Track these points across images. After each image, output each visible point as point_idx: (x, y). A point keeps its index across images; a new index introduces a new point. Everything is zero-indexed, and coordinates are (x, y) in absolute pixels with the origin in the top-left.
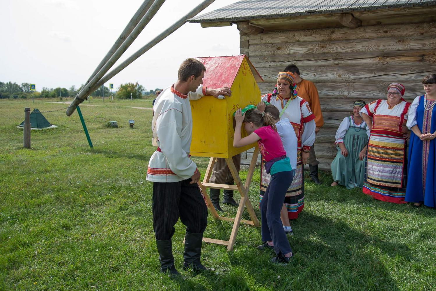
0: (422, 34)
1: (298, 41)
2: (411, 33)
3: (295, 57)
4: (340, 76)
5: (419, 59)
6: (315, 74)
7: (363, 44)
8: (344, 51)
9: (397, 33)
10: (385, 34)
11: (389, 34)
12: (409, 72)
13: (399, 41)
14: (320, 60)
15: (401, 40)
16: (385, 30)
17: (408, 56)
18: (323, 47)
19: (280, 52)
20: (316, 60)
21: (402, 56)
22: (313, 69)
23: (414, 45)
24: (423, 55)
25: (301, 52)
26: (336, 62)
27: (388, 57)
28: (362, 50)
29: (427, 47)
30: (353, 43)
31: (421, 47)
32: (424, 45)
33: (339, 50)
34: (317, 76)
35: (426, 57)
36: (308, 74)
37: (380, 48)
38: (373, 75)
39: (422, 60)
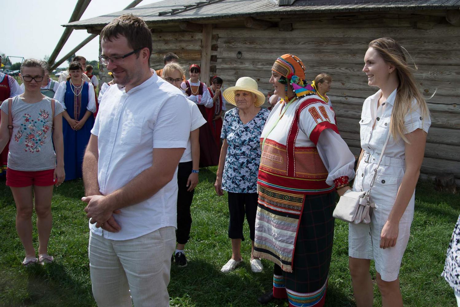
0: (176, 39)
2: (172, 38)
9: (166, 38)
10: (160, 39)
11: (162, 38)
13: (166, 43)
15: (166, 42)
16: (160, 35)
23: (172, 46)
27: (161, 53)
29: (178, 48)
31: (175, 47)
32: (176, 47)
37: (158, 47)
38: (154, 65)
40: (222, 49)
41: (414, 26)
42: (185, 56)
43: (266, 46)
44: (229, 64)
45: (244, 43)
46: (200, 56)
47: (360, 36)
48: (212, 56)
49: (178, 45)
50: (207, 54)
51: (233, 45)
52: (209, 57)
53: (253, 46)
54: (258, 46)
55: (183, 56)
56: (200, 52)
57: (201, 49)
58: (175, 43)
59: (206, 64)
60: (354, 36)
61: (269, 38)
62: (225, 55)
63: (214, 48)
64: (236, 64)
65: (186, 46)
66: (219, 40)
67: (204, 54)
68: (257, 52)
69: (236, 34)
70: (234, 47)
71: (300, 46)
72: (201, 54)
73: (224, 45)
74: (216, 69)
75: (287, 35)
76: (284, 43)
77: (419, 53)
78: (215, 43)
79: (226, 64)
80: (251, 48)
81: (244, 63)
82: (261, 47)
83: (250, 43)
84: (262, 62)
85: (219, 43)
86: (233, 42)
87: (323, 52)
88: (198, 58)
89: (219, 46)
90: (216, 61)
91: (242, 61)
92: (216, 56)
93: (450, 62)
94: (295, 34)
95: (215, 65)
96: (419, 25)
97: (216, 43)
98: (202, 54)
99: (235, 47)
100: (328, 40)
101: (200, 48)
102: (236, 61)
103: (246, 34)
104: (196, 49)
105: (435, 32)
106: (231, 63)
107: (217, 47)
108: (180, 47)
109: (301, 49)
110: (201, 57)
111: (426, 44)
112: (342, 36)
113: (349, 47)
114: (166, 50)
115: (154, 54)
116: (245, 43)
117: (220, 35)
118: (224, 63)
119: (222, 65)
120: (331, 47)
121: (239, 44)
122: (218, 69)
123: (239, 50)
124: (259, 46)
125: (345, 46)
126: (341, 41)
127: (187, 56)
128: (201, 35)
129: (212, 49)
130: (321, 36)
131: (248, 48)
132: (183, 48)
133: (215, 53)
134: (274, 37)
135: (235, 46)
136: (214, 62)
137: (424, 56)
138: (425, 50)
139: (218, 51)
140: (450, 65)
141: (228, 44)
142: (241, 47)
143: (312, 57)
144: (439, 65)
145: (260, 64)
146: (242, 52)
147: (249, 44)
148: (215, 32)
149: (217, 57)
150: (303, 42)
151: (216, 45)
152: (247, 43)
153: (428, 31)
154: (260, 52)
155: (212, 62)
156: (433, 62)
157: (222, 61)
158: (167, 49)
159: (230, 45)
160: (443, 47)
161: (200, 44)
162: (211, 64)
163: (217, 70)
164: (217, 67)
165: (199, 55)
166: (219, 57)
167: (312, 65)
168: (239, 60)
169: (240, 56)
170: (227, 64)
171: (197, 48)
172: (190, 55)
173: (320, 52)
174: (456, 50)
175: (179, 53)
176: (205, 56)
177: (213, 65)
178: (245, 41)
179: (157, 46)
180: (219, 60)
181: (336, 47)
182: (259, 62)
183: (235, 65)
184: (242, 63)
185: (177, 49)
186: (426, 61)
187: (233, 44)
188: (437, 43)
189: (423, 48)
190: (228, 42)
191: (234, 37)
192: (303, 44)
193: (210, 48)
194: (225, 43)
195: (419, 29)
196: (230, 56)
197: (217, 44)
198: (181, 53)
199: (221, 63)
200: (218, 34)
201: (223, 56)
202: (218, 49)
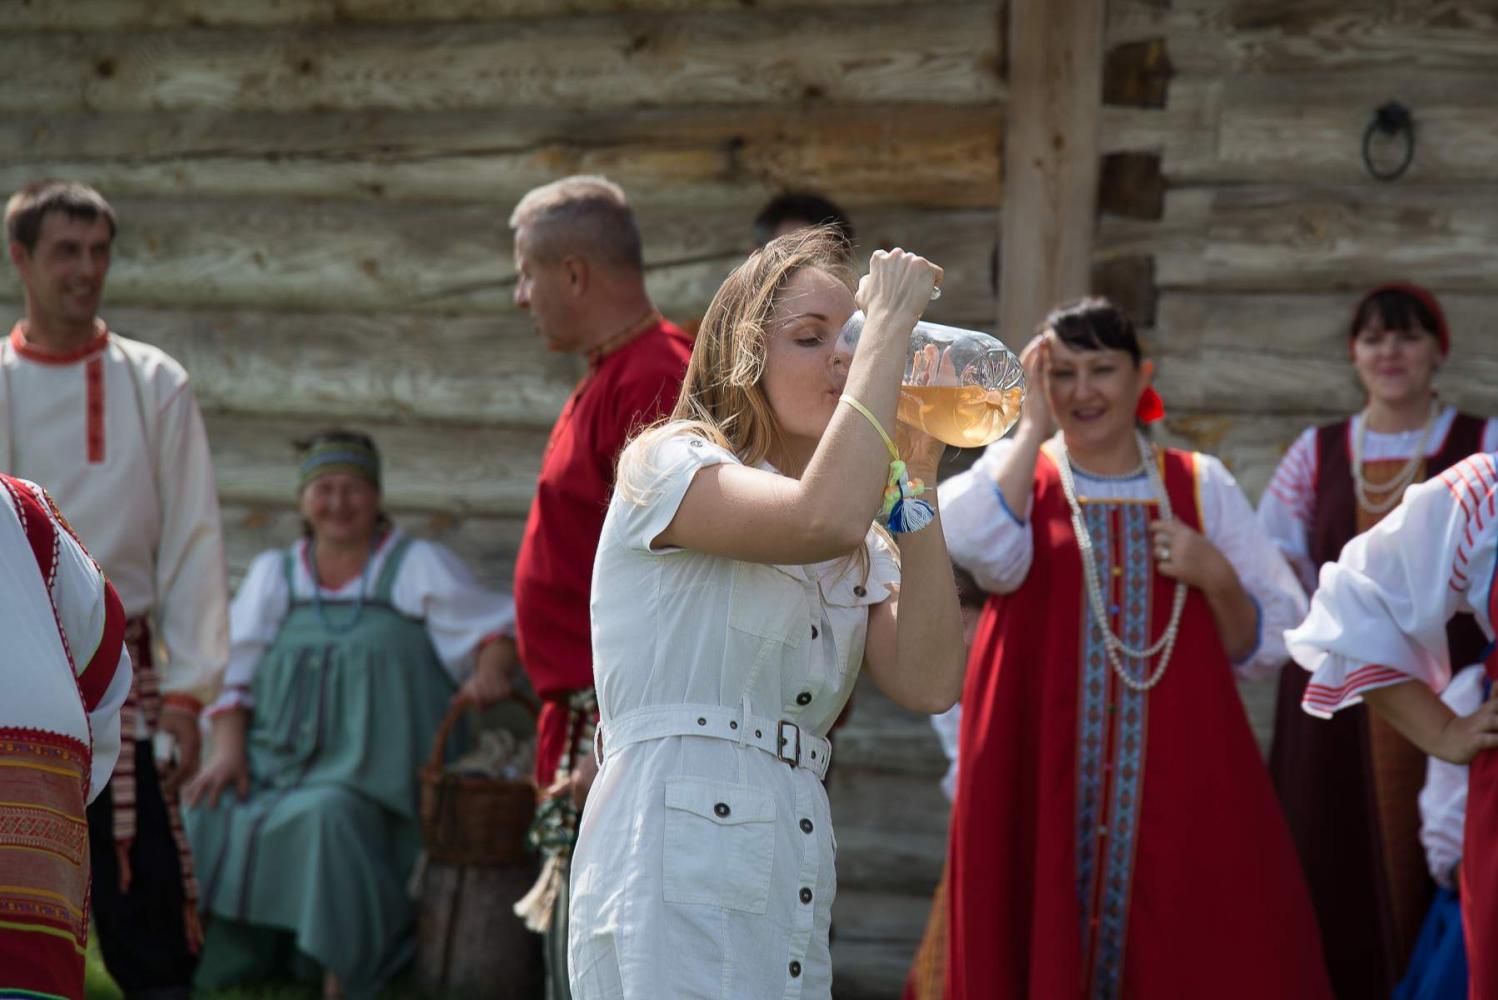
1: (198, 23)
3: (176, 130)
4: (370, 267)
5: (718, 163)
6: (263, 250)
7: (485, 56)
8: (401, 100)
12: (677, 252)
13: (640, 43)
14: (292, 156)
15: (645, 30)
17: (674, 144)
18: (306, 67)
19: (107, 93)
20: (272, 157)
21: (647, 142)
22: (255, 219)
24: (737, 144)
25: (210, 99)
26: (368, 172)
27: (587, 145)
28: (482, 93)
29: (759, 91)
30: (440, 52)
31: (730, 83)
32: (746, 74)
33: (383, 93)
34: (274, 265)
35: (751, 160)
36: (228, 251)
37: (560, 88)
39: (732, 175)
42: (837, 168)
44: (1287, 242)
45: (1437, 21)
46: (985, 168)
48: (1113, 167)
49: (766, 53)
50: (1058, 142)
51: (1327, 45)
52: (1083, 173)
55: (813, 173)
56: (990, 125)
57: (1002, 94)
58: (733, 38)
59: (1051, 246)
62: (1247, 143)
63: (1136, 76)
64: (1355, 232)
65: (849, 67)
67: (1029, 142)
70: (1333, 58)
72: (1000, 149)
73: (1234, 46)
74: (1156, 292)
78: (1136, 23)
79: (1254, 234)
81: (1435, 222)
85: (1185, 24)
86: (1328, 13)
88: (966, 185)
89: (1178, 62)
90: (1156, 212)
91: (1422, 202)
92: (1151, 161)
95: (1141, 248)
97: (1156, 31)
98: (1013, 141)
99: (1340, 68)
102: (1356, 206)
104: (953, 98)
106: (1307, 227)
107: (1166, 71)
108: (781, 83)
110: (1002, 173)
114: (643, 116)
115: (523, 160)
116: (1453, 20)
118: (1234, 232)
119: (1213, 252)
121: (1382, 35)
122: (1175, 289)
123: (1384, 89)
127: (862, 174)
129: (1113, 95)
131: (1480, 63)
132: (813, 92)
133: (1138, 133)
135: (1349, 54)
136: (1136, 226)
139: (1173, 105)
141: (1275, 34)
142: (1409, 60)
146: (1418, 114)
147: (1484, 21)
149: (1168, 167)
151: (1154, 51)
152: (1466, 13)
155: (1109, 221)
157: (1219, 208)
158: (645, 105)
159: (1299, 46)
161: (984, 40)
162: (1100, 239)
163: (1167, 306)
164: (1169, 271)
165: (974, 155)
166: (1188, 167)
168: (1387, 196)
169: (1393, 151)
170: (1264, 242)
171: (963, 82)
172: (885, 157)
175: (780, 137)
176: (1039, 163)
177: (1124, 250)
179: (552, 74)
180: (1182, 204)
183: (1346, 248)
184: (1415, 222)
185: (754, 105)
187: (1325, 29)
193: (1089, 83)
194: (1240, 26)
196: (1292, 151)
197: (1161, 41)
198: (798, 143)
199: (1202, 232)
201: (1224, 153)
202: (1177, 91)
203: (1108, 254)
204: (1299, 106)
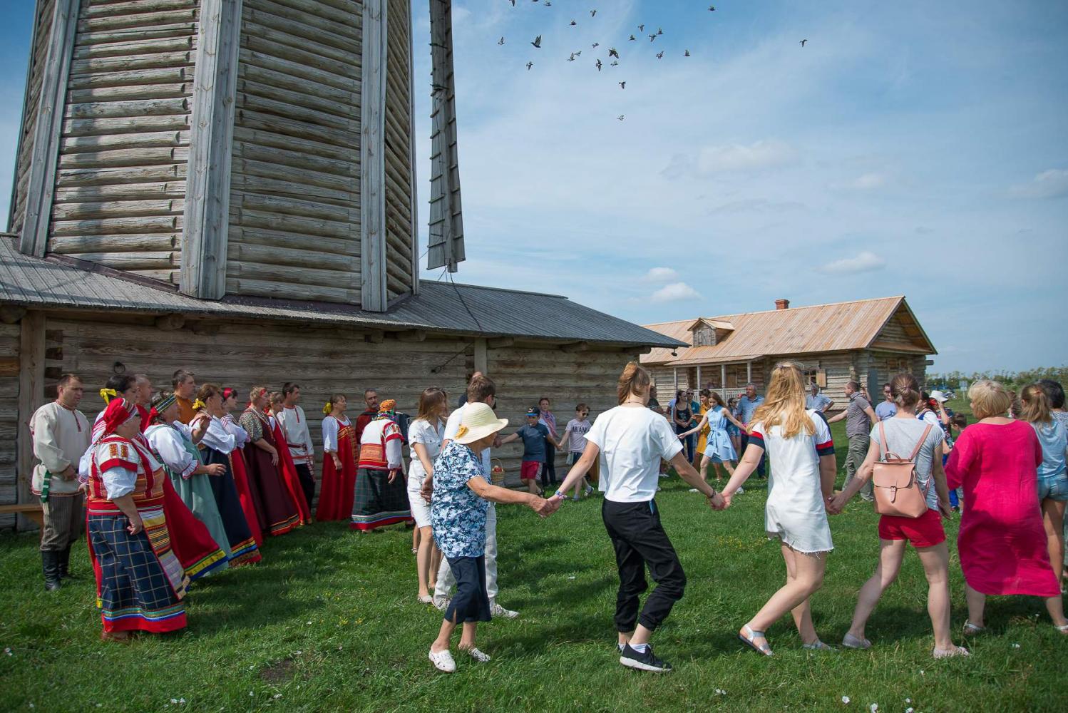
40: (74, 357)
41: (368, 339)
43: (174, 355)
44: (95, 384)
45: (127, 350)
46: (15, 369)
47: (309, 347)
48: (49, 370)
50: (34, 365)
51: (103, 351)
52: (40, 369)
53: (145, 354)
54: (156, 355)
56: (16, 360)
57: (19, 355)
59: (33, 384)
60: (302, 346)
61: (174, 344)
62: (85, 366)
63: (54, 354)
66: (65, 340)
67: (26, 364)
68: (155, 364)
69: (107, 332)
70: (104, 354)
71: (230, 357)
72: (19, 365)
73: (81, 350)
75: (208, 341)
76: (204, 352)
77: (372, 368)
78: (55, 345)
80: (142, 357)
82: (162, 356)
83: (140, 349)
84: (164, 379)
85: (65, 345)
86: (103, 346)
87: (263, 366)
88: (11, 372)
89: (65, 352)
92: (59, 370)
93: (398, 376)
94: (221, 340)
96: (373, 339)
97: (60, 346)
98: (22, 364)
100: (271, 351)
101: (15, 354)
103: (130, 334)
105: (385, 347)
107: (62, 354)
109: (229, 360)
110: (19, 371)
111: (379, 358)
112: (286, 346)
113: (299, 361)
116: (130, 350)
117: (66, 333)
120: (274, 360)
121: (115, 351)
123: (116, 359)
124: (158, 355)
125: (293, 358)
126: (288, 353)
128: (15, 328)
129: (48, 357)
130: (259, 345)
131: (134, 356)
133: (55, 364)
134: (184, 342)
135: (108, 354)
137: (378, 370)
138: (377, 364)
139: (64, 360)
140: (398, 379)
141: (91, 349)
142: (121, 355)
143: (249, 372)
144: (389, 379)
145: (161, 382)
147: (137, 350)
148: (53, 326)
149: (63, 370)
150: (234, 352)
151: (59, 350)
152: (133, 349)
153: (379, 345)
154: (160, 364)
155: (48, 379)
156: (384, 376)
159: (95, 351)
160: (393, 362)
161: (14, 344)
162: (46, 383)
165: (12, 366)
167: (248, 382)
170: (90, 384)
171: (7, 352)
173: (258, 365)
174: (404, 364)
176: (29, 369)
178: (129, 346)
181: (282, 359)
182: (158, 379)
186: (379, 375)
187: (103, 349)
188: (388, 357)
189: (376, 362)
190: (91, 346)
191: (99, 337)
192: (236, 354)
193: (42, 355)
194: (83, 347)
195: (372, 342)
196: (95, 368)
197: (61, 348)
200: (61, 331)
201: (79, 368)
202: (65, 357)
203: (49, 385)
204: (98, 361)
